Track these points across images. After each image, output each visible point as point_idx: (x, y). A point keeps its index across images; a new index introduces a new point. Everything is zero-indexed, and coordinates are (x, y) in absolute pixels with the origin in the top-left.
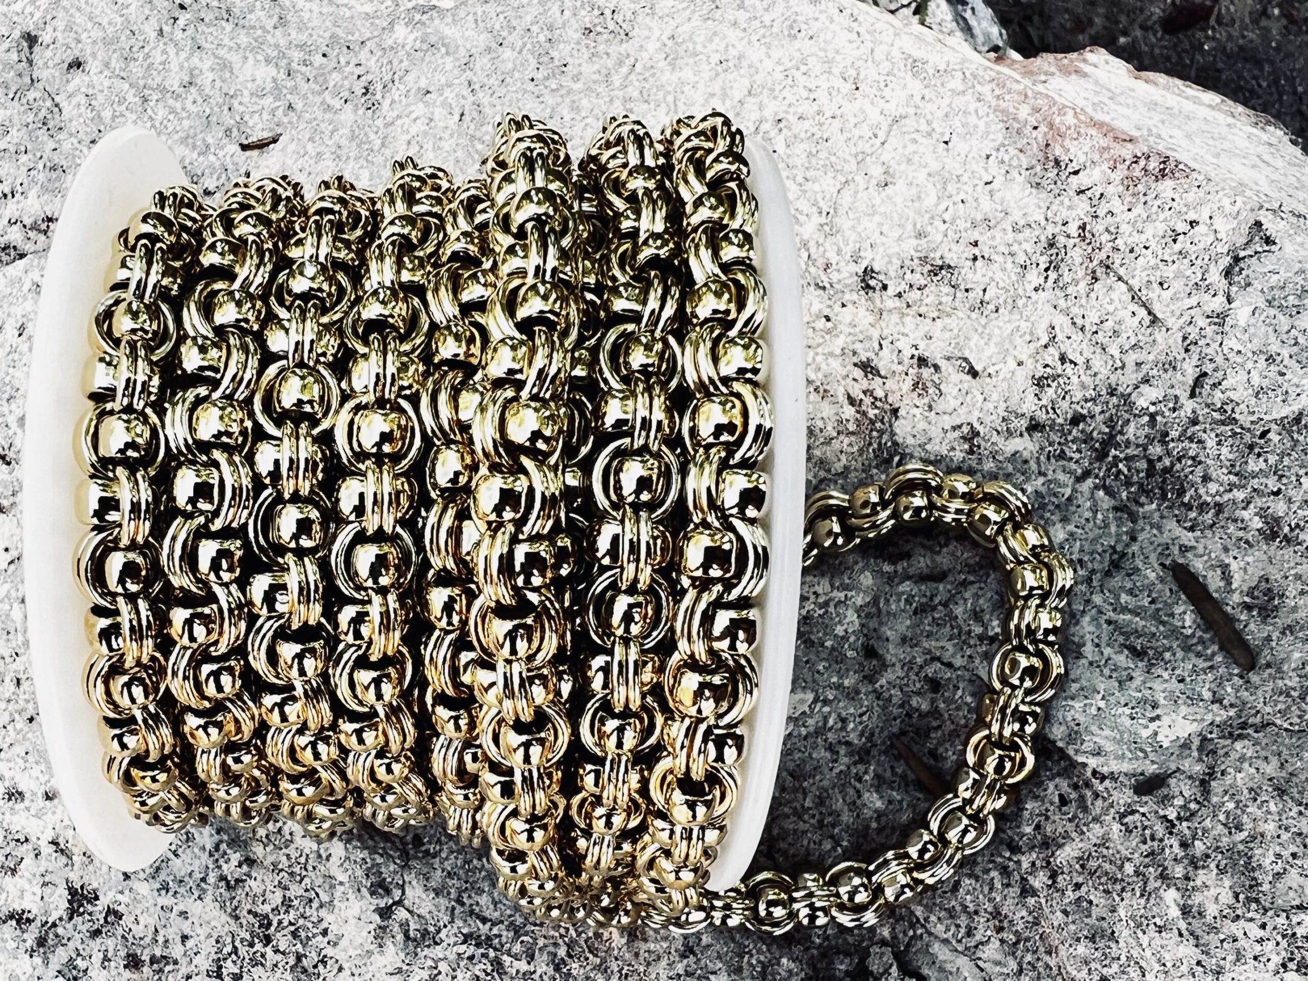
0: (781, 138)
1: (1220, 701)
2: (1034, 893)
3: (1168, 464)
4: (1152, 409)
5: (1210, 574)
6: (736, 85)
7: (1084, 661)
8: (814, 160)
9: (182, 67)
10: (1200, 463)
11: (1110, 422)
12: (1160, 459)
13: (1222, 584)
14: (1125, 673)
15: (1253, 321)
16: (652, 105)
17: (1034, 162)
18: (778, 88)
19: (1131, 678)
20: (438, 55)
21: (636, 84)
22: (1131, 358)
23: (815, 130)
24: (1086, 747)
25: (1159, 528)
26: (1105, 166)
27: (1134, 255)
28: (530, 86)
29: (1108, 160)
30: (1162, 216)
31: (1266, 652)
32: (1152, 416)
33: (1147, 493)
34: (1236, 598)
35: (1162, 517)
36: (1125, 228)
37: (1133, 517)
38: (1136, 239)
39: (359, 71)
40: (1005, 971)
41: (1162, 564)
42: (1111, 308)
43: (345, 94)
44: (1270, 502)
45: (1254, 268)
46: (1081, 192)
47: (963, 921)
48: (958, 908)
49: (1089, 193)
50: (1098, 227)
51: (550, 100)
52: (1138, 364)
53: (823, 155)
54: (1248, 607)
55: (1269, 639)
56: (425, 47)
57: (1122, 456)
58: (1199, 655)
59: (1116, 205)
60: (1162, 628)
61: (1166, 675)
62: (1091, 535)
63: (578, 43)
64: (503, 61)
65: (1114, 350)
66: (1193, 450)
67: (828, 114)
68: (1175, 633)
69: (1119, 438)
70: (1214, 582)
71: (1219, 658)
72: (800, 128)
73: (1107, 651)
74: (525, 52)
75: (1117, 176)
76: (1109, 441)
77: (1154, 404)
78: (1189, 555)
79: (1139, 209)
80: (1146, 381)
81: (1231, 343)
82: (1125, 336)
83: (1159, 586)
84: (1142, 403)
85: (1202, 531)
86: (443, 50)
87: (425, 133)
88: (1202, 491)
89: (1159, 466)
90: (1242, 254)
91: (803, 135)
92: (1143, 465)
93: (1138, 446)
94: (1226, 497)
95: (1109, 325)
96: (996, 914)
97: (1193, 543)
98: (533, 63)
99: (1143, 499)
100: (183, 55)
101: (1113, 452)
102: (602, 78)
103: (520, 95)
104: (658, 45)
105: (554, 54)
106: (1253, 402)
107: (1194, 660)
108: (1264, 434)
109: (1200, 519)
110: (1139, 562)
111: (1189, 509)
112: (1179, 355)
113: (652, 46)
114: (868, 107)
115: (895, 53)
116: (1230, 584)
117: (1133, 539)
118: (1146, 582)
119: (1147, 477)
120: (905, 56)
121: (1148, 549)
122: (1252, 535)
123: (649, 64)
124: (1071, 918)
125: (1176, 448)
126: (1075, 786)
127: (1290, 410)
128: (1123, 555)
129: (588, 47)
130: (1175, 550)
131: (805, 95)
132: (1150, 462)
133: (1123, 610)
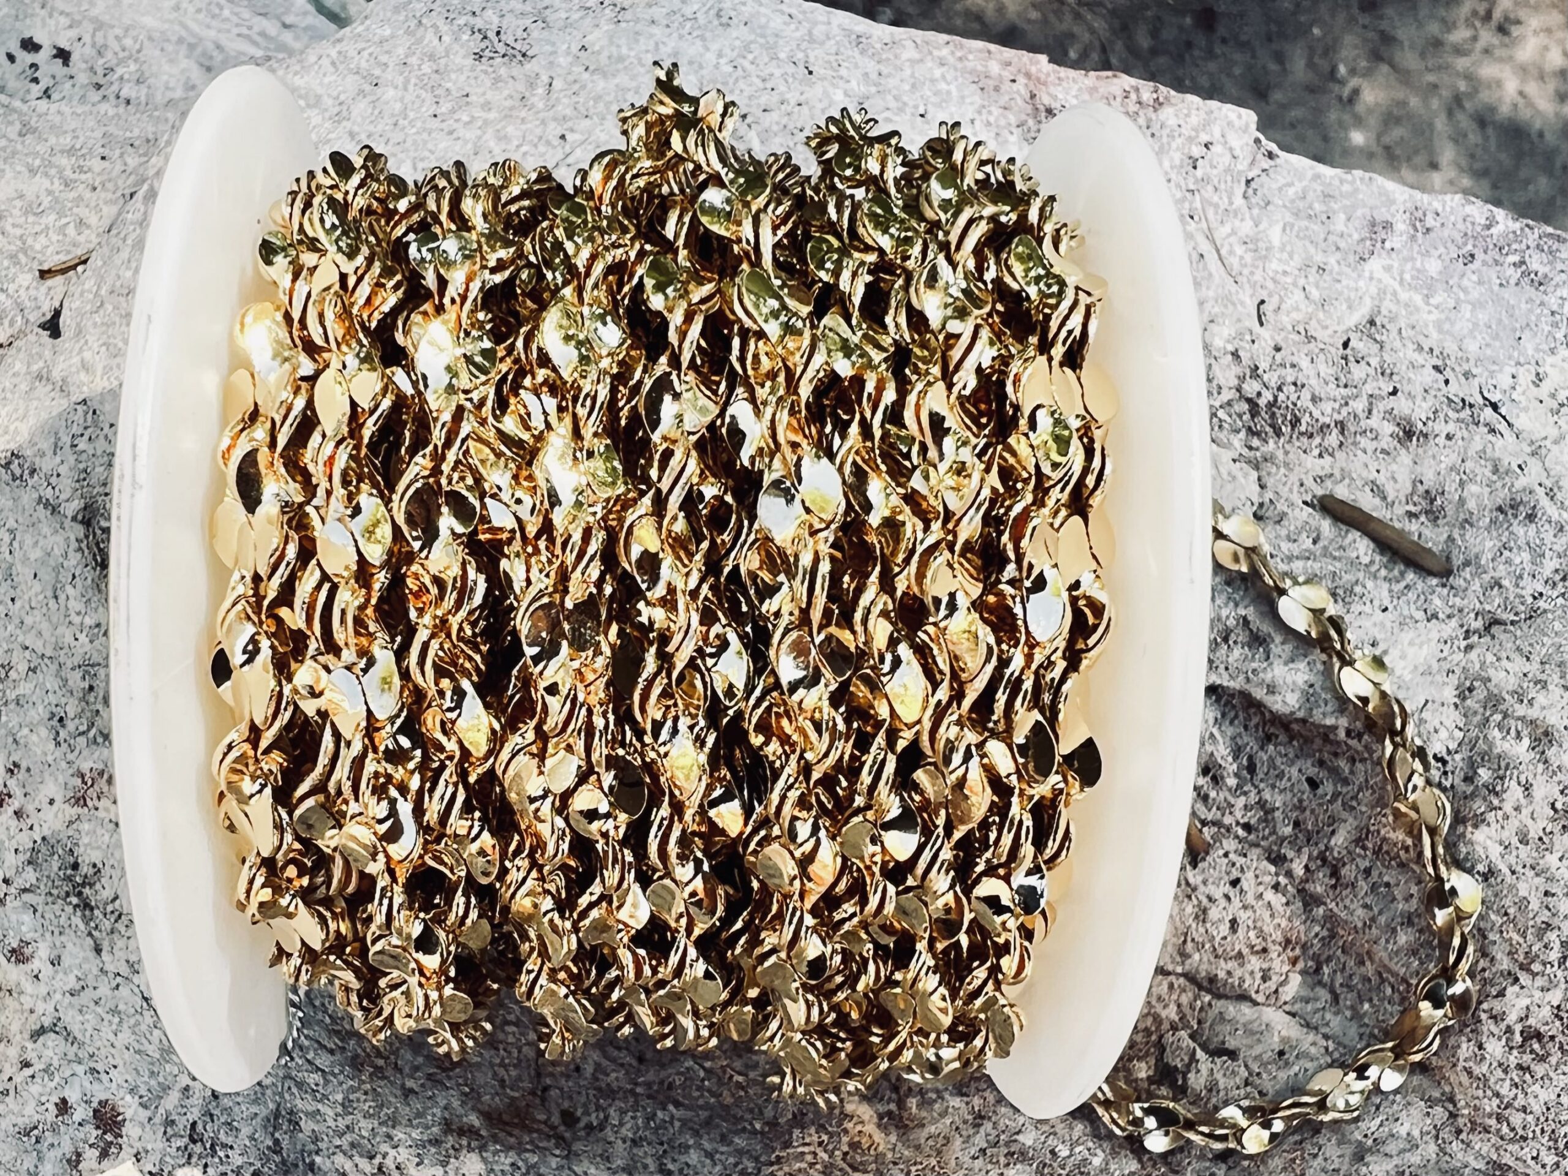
1: (1435, 616)
2: (1318, 901)
3: (1270, 397)
4: (1230, 347)
5: (1359, 496)
10: (1304, 385)
12: (1259, 394)
13: (1377, 501)
15: (1286, 238)
17: (1024, 117)
21: (565, 101)
23: (784, 121)
25: (1286, 465)
28: (435, 123)
29: (1101, 98)
30: (1174, 146)
31: (1455, 552)
32: (1235, 355)
33: (1257, 434)
34: (1400, 510)
35: (1286, 454)
37: (1254, 465)
40: (1319, 1005)
41: (1305, 503)
44: (1392, 402)
45: (1267, 186)
47: (1254, 964)
48: (1245, 951)
54: (1411, 515)
55: (1450, 539)
58: (1387, 580)
60: (1339, 564)
61: (1368, 608)
64: (386, 102)
66: (1290, 375)
67: (793, 102)
68: (1355, 563)
70: (1368, 503)
71: (1410, 576)
72: (768, 120)
74: (411, 87)
77: (1229, 342)
78: (1328, 483)
81: (1275, 265)
83: (1314, 524)
85: (1332, 455)
88: (1316, 414)
89: (1262, 402)
90: (1251, 175)
91: (775, 128)
92: (1244, 406)
93: (1231, 388)
94: (1345, 412)
96: (1287, 943)
97: (1328, 471)
98: (428, 98)
99: (1255, 442)
102: (517, 103)
103: (425, 136)
104: (570, 59)
105: (449, 85)
106: (1321, 315)
107: (1386, 585)
108: (1346, 345)
109: (1326, 443)
110: (1281, 506)
111: (1311, 436)
112: (1234, 288)
113: (563, 61)
114: (831, 90)
115: (835, 30)
116: (1384, 498)
117: (1262, 487)
118: (1299, 524)
119: (1253, 417)
120: (847, 32)
121: (1284, 491)
122: (1386, 442)
123: (571, 78)
124: (1376, 910)
125: (1272, 379)
126: (1321, 763)
127: (1359, 316)
128: (1261, 505)
129: (486, 72)
130: (1309, 482)
131: (761, 85)
132: (1249, 401)
133: (1290, 559)
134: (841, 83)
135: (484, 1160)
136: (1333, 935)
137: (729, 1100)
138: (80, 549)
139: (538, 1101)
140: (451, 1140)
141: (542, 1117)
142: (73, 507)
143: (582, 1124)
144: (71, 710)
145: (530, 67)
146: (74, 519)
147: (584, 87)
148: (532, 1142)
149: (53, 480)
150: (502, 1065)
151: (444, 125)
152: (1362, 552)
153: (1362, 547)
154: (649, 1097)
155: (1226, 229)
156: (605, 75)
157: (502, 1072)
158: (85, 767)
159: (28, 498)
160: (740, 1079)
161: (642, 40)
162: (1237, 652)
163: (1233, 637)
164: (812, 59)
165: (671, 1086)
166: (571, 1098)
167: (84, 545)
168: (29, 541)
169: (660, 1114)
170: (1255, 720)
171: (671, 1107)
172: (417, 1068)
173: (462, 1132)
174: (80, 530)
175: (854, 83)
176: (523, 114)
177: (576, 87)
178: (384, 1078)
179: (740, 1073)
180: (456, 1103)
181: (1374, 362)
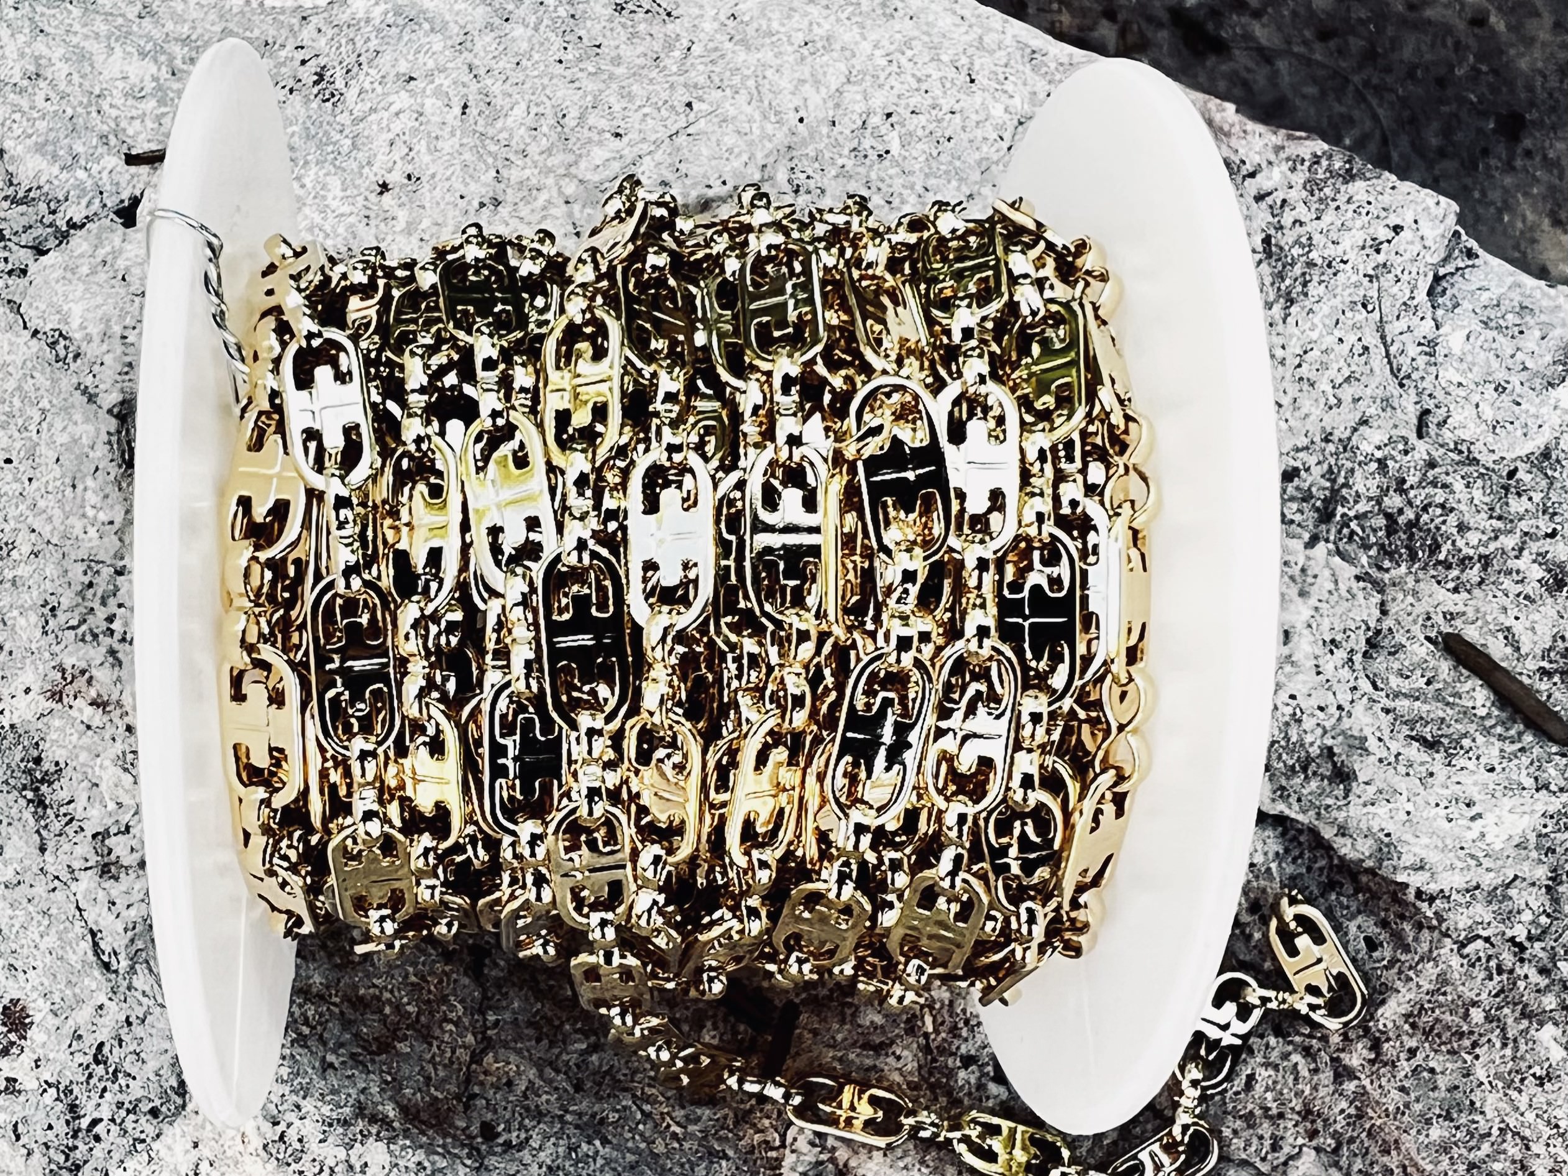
0: (895, 134)
1: (1546, 786)
2: (1351, 1074)
3: (1412, 516)
4: (1379, 454)
5: (1490, 641)
6: (831, 70)
7: (1372, 759)
8: (934, 164)
9: (22, 55)
10: (1452, 510)
11: (1330, 474)
12: (1401, 511)
13: (1508, 650)
14: (1423, 769)
15: (1468, 347)
16: (728, 91)
18: (883, 76)
19: (1431, 774)
20: (421, 33)
21: (701, 68)
22: (1347, 393)
23: (931, 127)
24: (1403, 863)
25: (1415, 593)
26: (1285, 167)
27: (1331, 271)
28: (559, 69)
29: (1288, 159)
30: (1358, 223)
32: (1382, 463)
33: (1390, 555)
34: (1531, 665)
35: (1417, 581)
36: (1317, 238)
37: (1380, 587)
38: (1331, 251)
39: (300, 55)
41: (1428, 638)
42: (1314, 335)
43: (291, 83)
44: (1546, 545)
45: (1459, 287)
46: (1259, 198)
47: (1266, 1129)
48: (1258, 1112)
49: (1269, 200)
50: (1286, 239)
51: (590, 86)
52: (1356, 400)
53: (944, 158)
54: (1544, 673)
56: (400, 21)
57: (1352, 514)
58: (1501, 738)
59: (1302, 213)
60: (1449, 711)
61: (1471, 765)
62: (1339, 610)
63: (610, 20)
64: (514, 40)
65: (1324, 386)
66: (1440, 496)
67: (946, 108)
68: (1467, 713)
69: (1344, 491)
70: (1498, 650)
71: (1528, 738)
72: (914, 124)
73: (1395, 747)
74: (542, 28)
75: (1299, 178)
76: (1334, 497)
77: (1379, 448)
78: (1458, 623)
79: (1329, 217)
80: (1364, 422)
81: (1450, 374)
82: (1336, 366)
83: (1432, 663)
84: (1366, 448)
85: (1469, 592)
86: (426, 26)
87: (415, 131)
88: (1460, 543)
89: (1402, 520)
90: (1442, 272)
91: (920, 133)
92: (1381, 522)
93: (1370, 499)
94: (1492, 546)
95: (1315, 354)
96: (1307, 1113)
97: (1460, 608)
98: (558, 42)
99: (1387, 564)
100: (21, 39)
101: (1340, 510)
102: (650, 62)
103: (546, 81)
104: (716, 25)
105: (582, 33)
106: (1490, 438)
107: (1498, 744)
108: (1512, 474)
109: (1464, 577)
110: (1400, 638)
111: (1449, 567)
112: (1396, 391)
113: (708, 26)
114: (990, 102)
115: (1008, 40)
116: (1518, 649)
117: (1384, 613)
118: (1416, 659)
119: (1389, 535)
120: (1022, 45)
121: (1407, 621)
122: (1532, 588)
123: (711, 45)
124: (1413, 1096)
125: (1418, 496)
126: (1384, 924)
127: (1534, 444)
128: (1378, 632)
129: (624, 26)
130: (1439, 619)
131: (915, 85)
132: (1389, 516)
133: (1397, 695)
134: (1004, 97)
135: (390, 1152)
136: (1361, 1115)
137: (660, 1148)
138: (109, 443)
139: (460, 1108)
140: (361, 1124)
141: (462, 1124)
142: (110, 399)
143: (501, 1140)
144: (66, 603)
145: (671, 27)
146: (110, 411)
147: (722, 56)
148: (444, 1146)
149: (96, 368)
150: (432, 1061)
151: (568, 73)
152: (1479, 704)
153: (1479, 697)
154: (577, 1127)
155: (1402, 325)
156: (748, 49)
157: (430, 1068)
158: (68, 663)
159: (67, 382)
160: (678, 1130)
161: (797, 17)
162: (1314, 784)
163: (1313, 767)
164: (977, 67)
165: (602, 1121)
166: (495, 1112)
167: (114, 439)
168: (59, 424)
169: (585, 1147)
170: (1322, 863)
171: (597, 1143)
172: (342, 1045)
173: (373, 1119)
174: (113, 424)
175: (1017, 101)
176: (654, 74)
177: (714, 56)
178: (305, 1046)
179: (678, 1124)
180: (375, 1090)
181: (1537, 497)
